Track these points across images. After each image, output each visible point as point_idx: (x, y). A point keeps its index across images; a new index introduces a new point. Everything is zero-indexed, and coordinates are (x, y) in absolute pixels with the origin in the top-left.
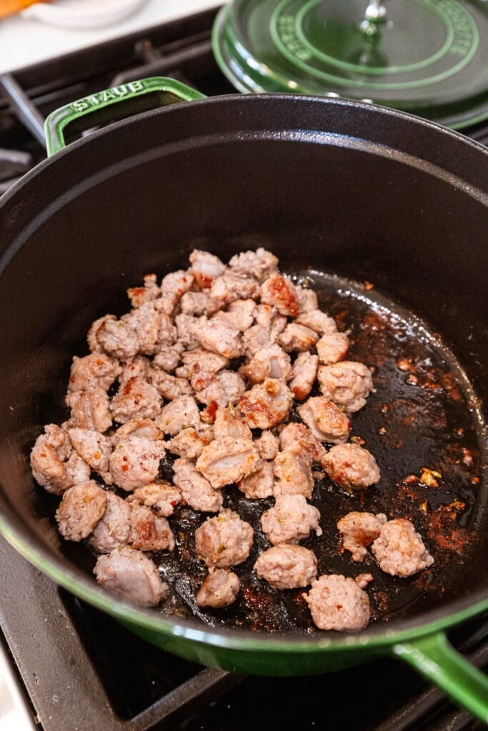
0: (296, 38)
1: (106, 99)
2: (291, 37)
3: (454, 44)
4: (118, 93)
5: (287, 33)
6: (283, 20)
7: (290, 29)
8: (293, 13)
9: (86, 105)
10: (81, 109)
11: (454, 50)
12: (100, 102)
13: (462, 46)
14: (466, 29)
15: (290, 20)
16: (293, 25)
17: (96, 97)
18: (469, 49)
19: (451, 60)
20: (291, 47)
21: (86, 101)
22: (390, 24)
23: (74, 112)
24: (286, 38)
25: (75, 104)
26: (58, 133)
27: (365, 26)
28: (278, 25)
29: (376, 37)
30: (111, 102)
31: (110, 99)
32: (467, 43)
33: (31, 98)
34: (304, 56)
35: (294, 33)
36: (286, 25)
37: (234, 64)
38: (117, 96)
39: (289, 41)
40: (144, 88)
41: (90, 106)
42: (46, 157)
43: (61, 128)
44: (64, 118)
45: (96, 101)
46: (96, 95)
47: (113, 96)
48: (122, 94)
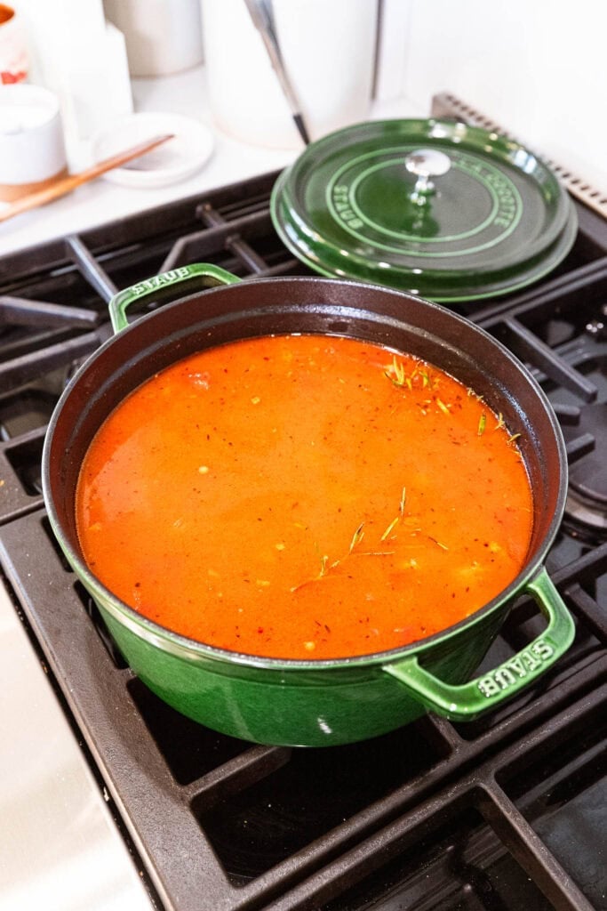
0: (351, 208)
1: (158, 283)
2: (345, 206)
3: (498, 216)
4: (168, 278)
5: (341, 201)
6: (337, 190)
7: (345, 198)
8: (348, 183)
9: (142, 289)
10: (138, 292)
11: (497, 221)
12: (154, 286)
13: (506, 218)
14: (512, 201)
15: (345, 189)
16: (348, 194)
17: (151, 282)
18: (512, 221)
19: (494, 230)
20: (344, 216)
21: (142, 285)
22: (439, 195)
23: (133, 295)
24: (339, 207)
25: (133, 288)
26: (121, 313)
27: (414, 197)
28: (333, 193)
29: (427, 207)
30: (163, 286)
31: (162, 283)
32: (511, 216)
33: (95, 256)
34: (357, 224)
35: (348, 202)
36: (341, 194)
37: (289, 229)
38: (168, 281)
39: (343, 211)
40: (190, 273)
41: (146, 289)
42: (113, 333)
43: (123, 308)
44: (125, 300)
45: (151, 285)
46: (150, 280)
47: (164, 281)
48: (171, 279)
